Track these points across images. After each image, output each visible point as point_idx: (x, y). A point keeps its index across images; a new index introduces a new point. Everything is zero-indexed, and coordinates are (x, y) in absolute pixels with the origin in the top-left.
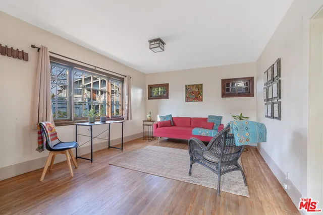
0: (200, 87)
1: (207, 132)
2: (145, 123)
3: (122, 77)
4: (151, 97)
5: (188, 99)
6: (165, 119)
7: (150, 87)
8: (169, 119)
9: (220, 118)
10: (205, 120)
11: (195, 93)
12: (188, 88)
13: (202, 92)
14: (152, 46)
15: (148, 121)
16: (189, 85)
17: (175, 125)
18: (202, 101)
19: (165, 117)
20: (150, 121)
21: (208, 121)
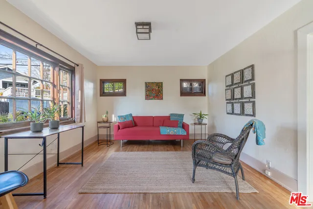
0: (160, 85)
1: (175, 131)
2: (100, 125)
3: (73, 65)
4: (103, 94)
5: (148, 97)
6: (125, 118)
7: (103, 82)
8: (131, 119)
9: (182, 116)
10: (168, 118)
11: (154, 91)
12: (148, 86)
13: (162, 90)
14: (139, 31)
15: (104, 122)
16: (149, 83)
17: (136, 125)
18: (162, 99)
19: (125, 117)
20: (107, 122)
21: (171, 120)
